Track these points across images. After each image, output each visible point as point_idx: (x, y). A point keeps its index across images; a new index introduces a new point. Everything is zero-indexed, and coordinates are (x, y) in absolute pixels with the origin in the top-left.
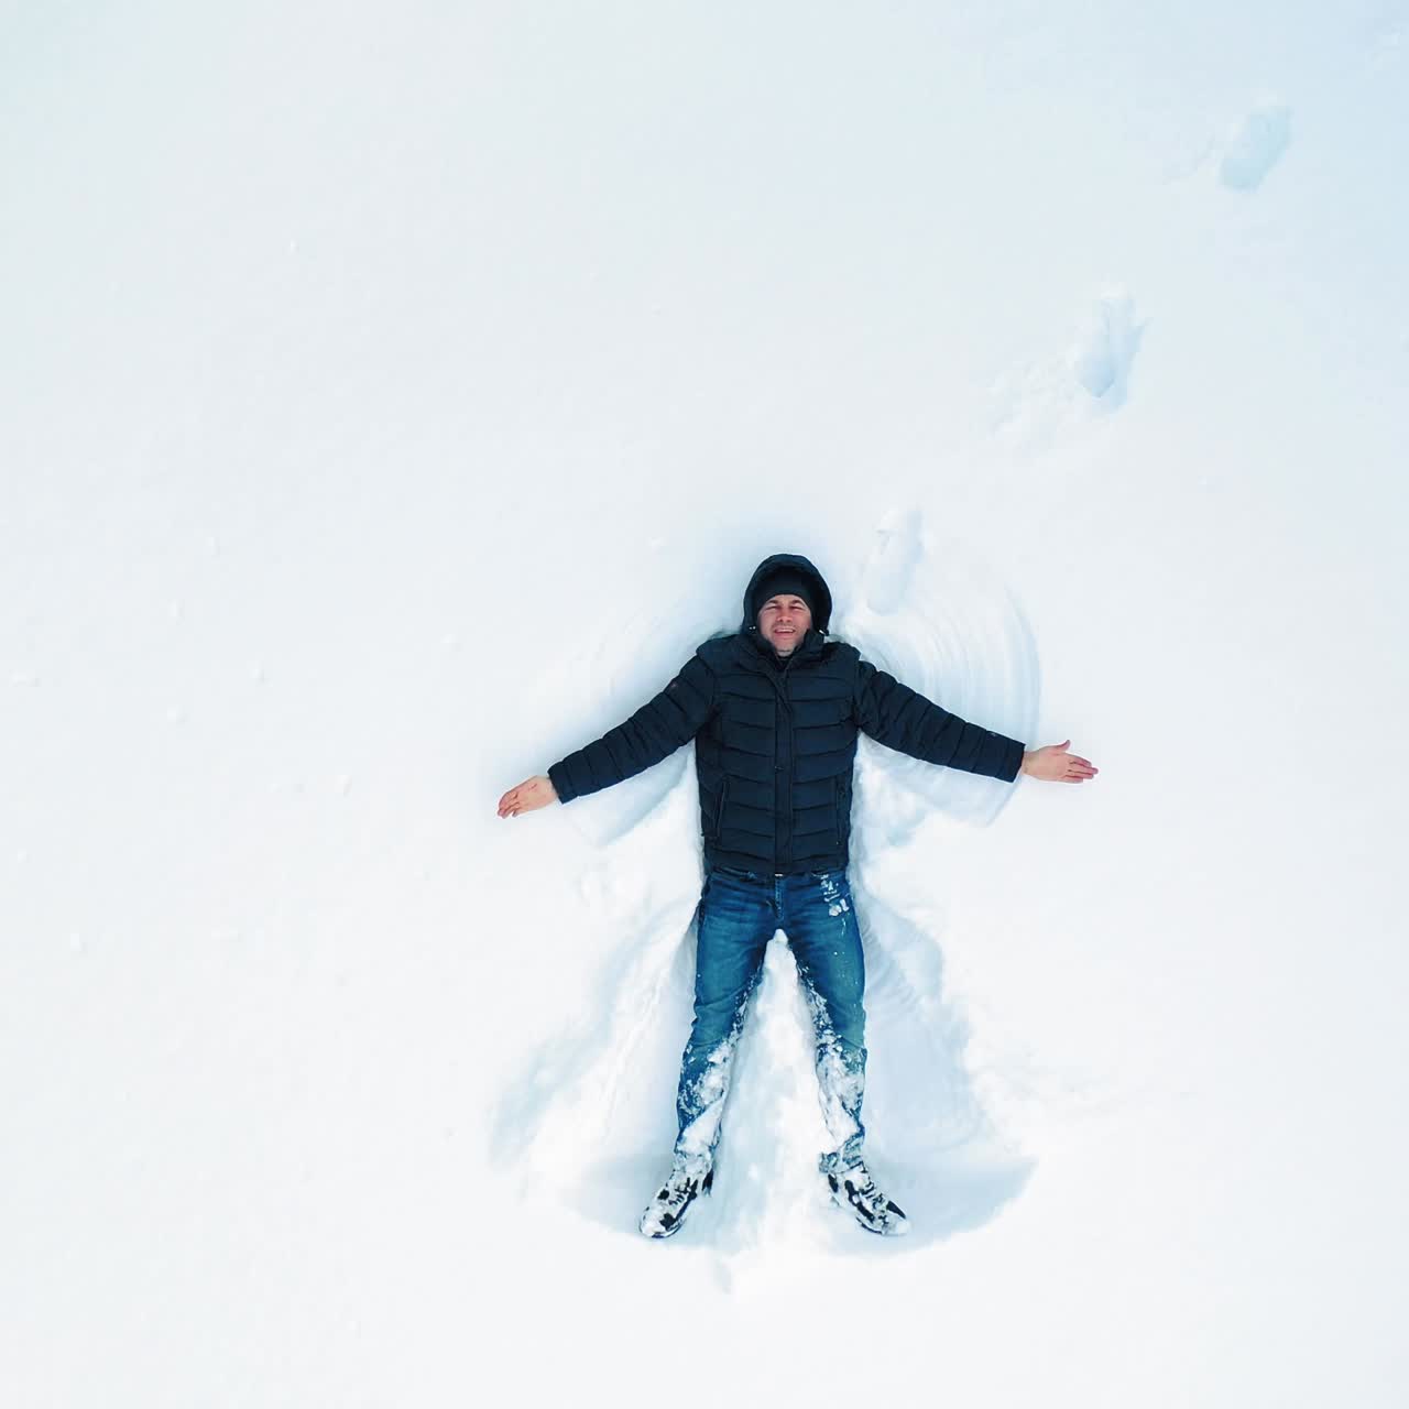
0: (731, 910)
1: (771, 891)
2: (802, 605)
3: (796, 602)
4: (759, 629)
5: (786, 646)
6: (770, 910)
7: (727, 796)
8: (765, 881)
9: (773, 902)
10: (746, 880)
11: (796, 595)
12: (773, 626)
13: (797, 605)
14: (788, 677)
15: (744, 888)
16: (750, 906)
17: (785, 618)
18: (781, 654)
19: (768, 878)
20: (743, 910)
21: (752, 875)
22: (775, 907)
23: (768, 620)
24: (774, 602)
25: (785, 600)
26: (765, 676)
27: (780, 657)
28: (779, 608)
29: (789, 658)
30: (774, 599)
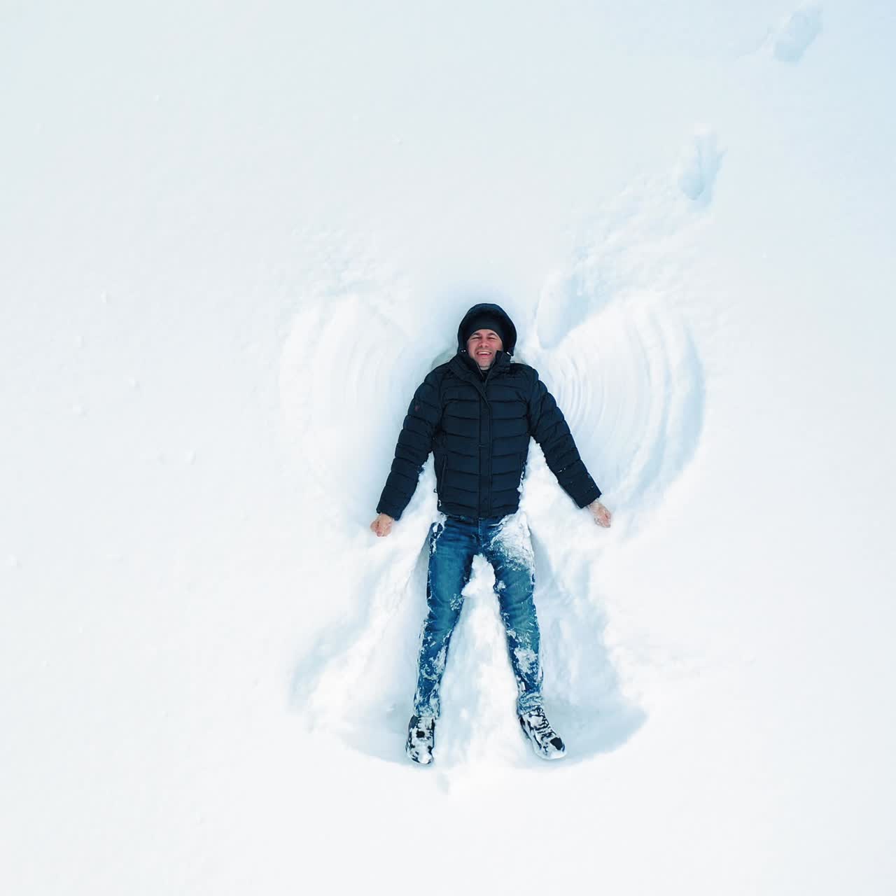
0: (450, 540)
1: (476, 529)
2: (496, 336)
3: (492, 334)
4: (467, 352)
5: (485, 363)
6: (475, 541)
7: (447, 465)
8: (472, 521)
9: (477, 535)
10: (460, 521)
11: (492, 330)
12: (476, 350)
13: (492, 336)
14: (488, 385)
15: (458, 526)
16: (463, 538)
17: (484, 345)
18: (482, 369)
19: (474, 520)
20: (458, 540)
21: (462, 518)
22: (478, 540)
23: (473, 345)
24: (477, 334)
25: (484, 333)
26: (472, 386)
27: (482, 371)
28: (480, 338)
29: (488, 371)
30: (477, 332)
